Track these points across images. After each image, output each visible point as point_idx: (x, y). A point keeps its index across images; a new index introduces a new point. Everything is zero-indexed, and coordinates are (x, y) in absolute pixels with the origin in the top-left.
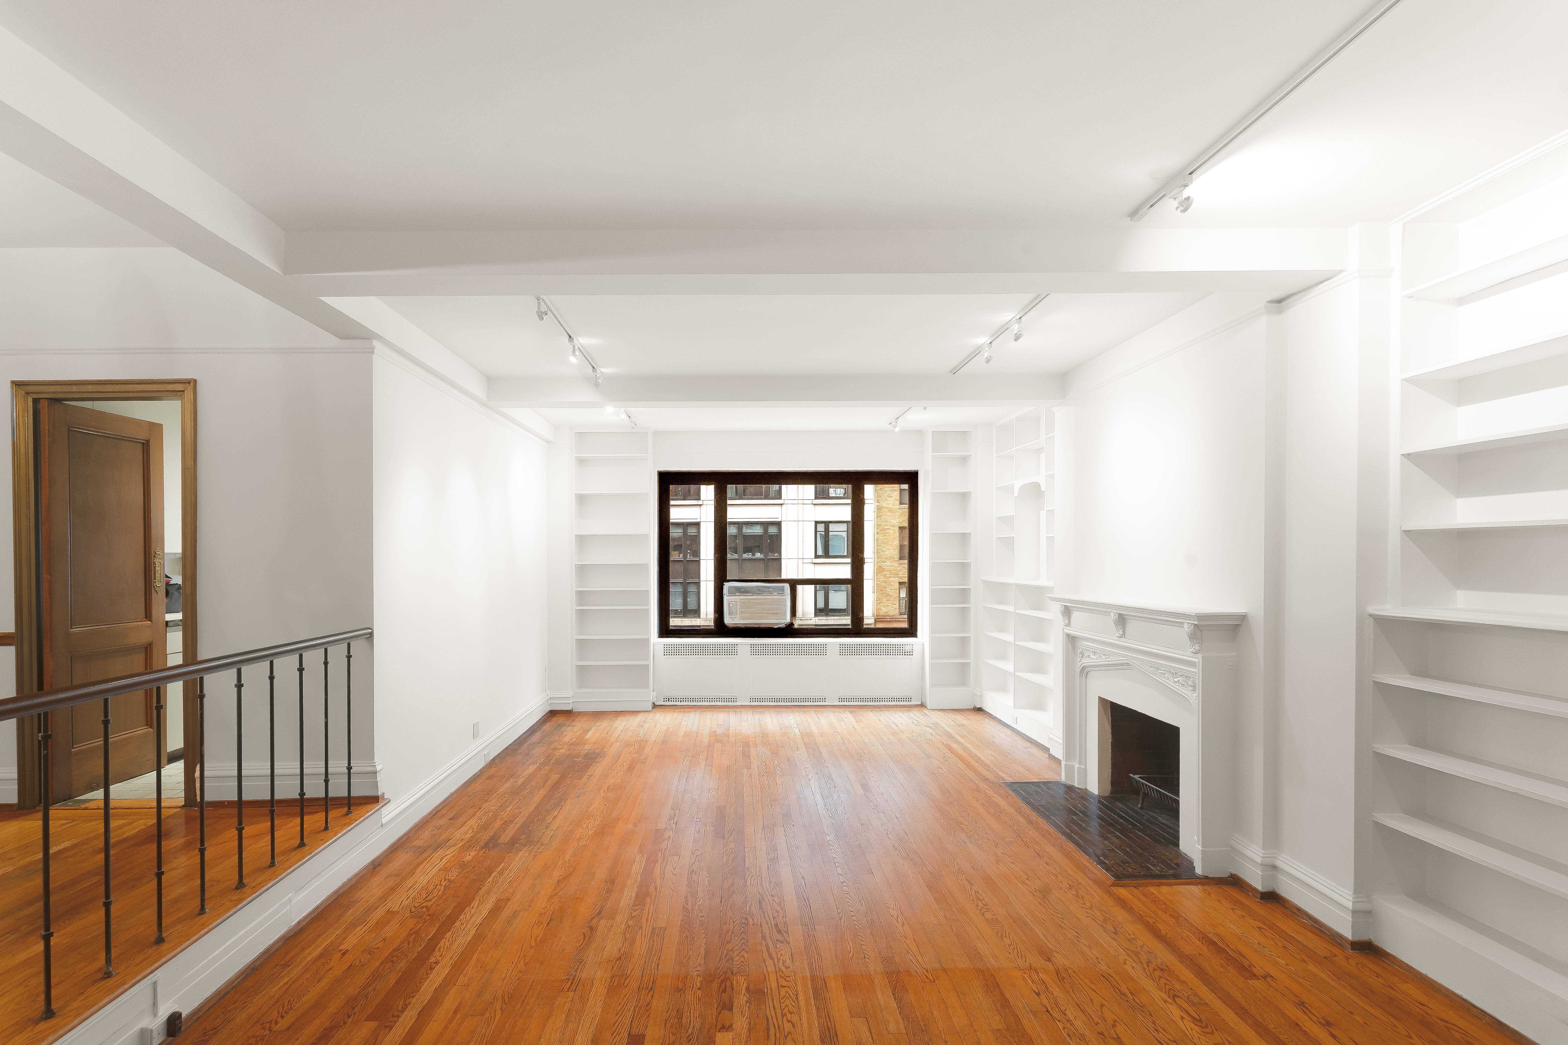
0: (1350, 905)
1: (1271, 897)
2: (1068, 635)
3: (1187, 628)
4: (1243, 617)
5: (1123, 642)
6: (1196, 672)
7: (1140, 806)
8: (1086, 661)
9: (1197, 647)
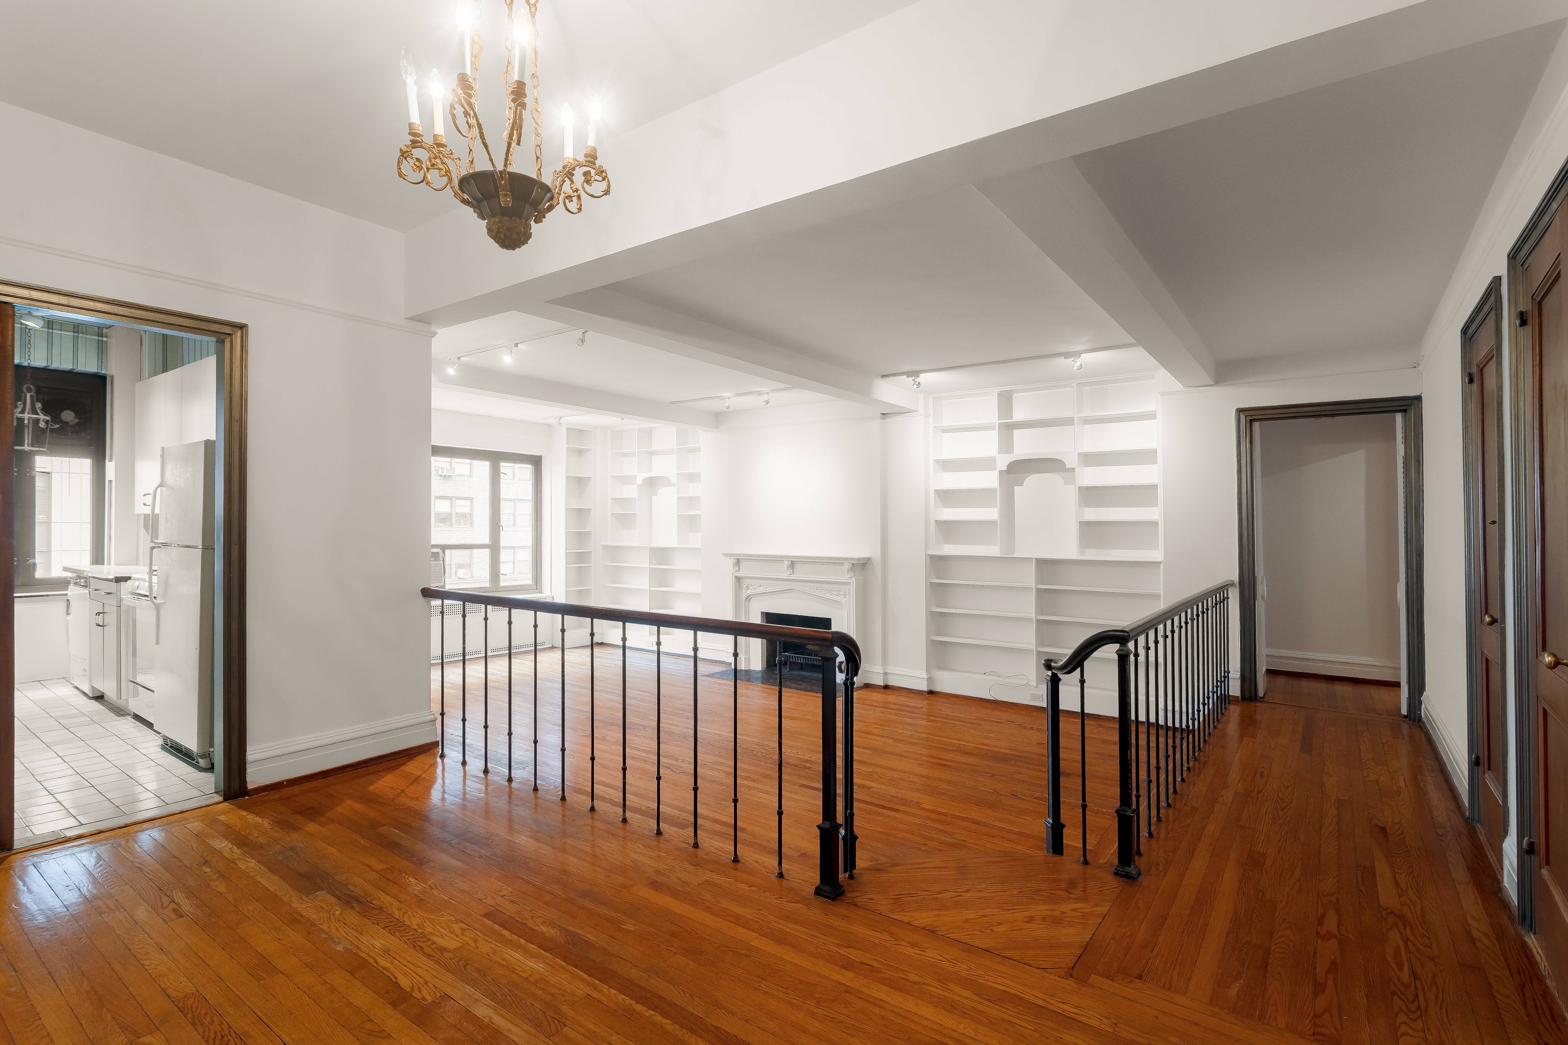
0: (926, 677)
1: (886, 687)
2: (736, 577)
3: (847, 566)
4: (869, 559)
5: (793, 577)
6: (853, 588)
7: (788, 670)
8: (750, 592)
9: (852, 575)
